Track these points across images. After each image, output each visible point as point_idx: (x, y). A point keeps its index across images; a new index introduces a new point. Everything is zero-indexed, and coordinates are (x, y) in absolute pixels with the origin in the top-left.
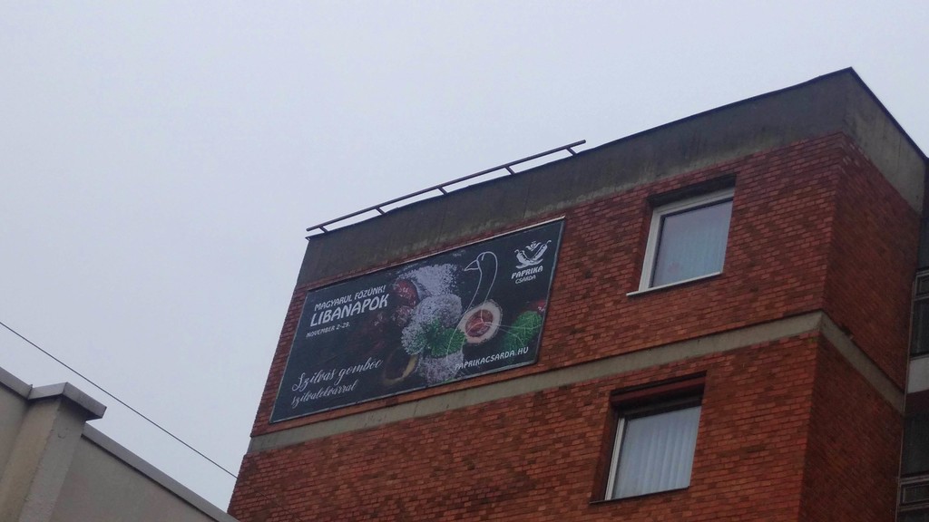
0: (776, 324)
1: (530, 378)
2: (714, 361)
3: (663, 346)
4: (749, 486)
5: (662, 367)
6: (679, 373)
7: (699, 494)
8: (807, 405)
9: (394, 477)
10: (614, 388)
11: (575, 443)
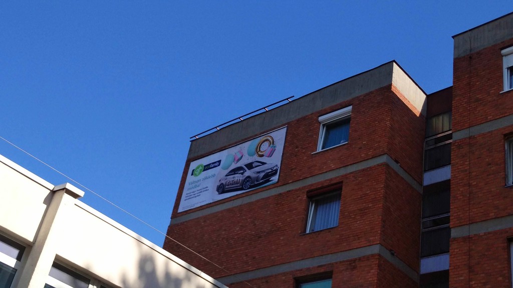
0: (369, 160)
1: (276, 188)
2: (346, 176)
3: (326, 172)
4: (361, 224)
5: (326, 180)
6: (332, 182)
7: (342, 228)
8: (382, 191)
9: (225, 230)
10: (308, 190)
11: (293, 212)
